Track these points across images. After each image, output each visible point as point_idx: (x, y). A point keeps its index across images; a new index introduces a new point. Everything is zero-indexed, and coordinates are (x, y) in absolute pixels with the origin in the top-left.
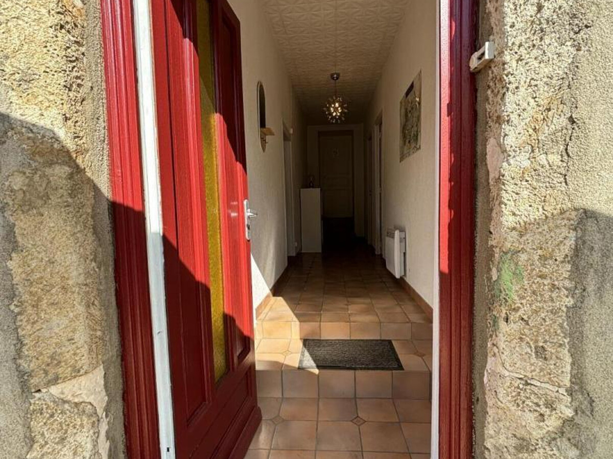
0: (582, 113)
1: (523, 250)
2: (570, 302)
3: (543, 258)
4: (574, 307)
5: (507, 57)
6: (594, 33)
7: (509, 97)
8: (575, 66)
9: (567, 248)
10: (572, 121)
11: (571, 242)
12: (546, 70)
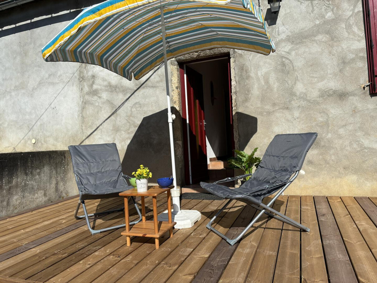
0: (237, 103)
6: (237, 94)
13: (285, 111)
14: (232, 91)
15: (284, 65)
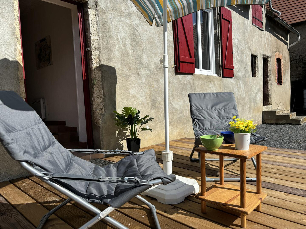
0: (101, 60)
1: (96, 77)
2: (102, 83)
3: (98, 78)
4: (102, 84)
5: (92, 51)
6: (101, 51)
7: (92, 56)
8: (99, 54)
9: (101, 77)
10: (100, 60)
11: (101, 76)
12: (97, 54)
13: (137, 76)
14: (93, 46)
15: (136, 36)
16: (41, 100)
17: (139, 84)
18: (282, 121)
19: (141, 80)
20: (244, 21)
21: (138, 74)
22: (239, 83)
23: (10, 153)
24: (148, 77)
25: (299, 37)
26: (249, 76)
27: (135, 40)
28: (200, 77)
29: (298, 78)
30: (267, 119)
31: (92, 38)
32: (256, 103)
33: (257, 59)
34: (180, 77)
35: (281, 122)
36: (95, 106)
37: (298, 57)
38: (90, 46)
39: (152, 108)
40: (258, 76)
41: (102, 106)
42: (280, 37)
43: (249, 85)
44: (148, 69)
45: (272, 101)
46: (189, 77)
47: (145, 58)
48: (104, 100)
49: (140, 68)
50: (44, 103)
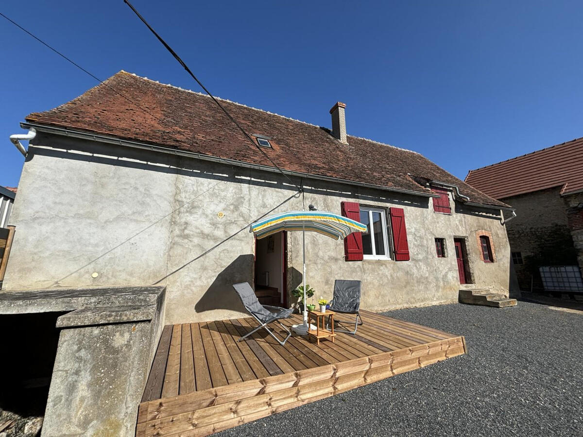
0: (292, 257)
5: (288, 252)
6: (292, 252)
7: (288, 255)
8: (291, 254)
14: (288, 250)
15: (314, 241)
16: (267, 273)
17: (316, 270)
18: (479, 301)
19: (318, 267)
20: (422, 212)
21: (315, 263)
22: (419, 264)
23: (243, 304)
24: (323, 264)
25: (514, 213)
26: (433, 257)
27: (314, 244)
28: (369, 262)
29: (533, 252)
30: (465, 299)
31: (288, 246)
32: (447, 282)
33: (444, 240)
34: (350, 263)
35: (479, 303)
36: (288, 283)
37: (528, 230)
38: (287, 250)
39: (326, 285)
40: (448, 257)
41: (291, 283)
42: (484, 214)
43: (434, 265)
44: (323, 260)
45: (476, 280)
46: (359, 263)
47: (321, 254)
48: (292, 280)
49: (317, 260)
50: (268, 275)
